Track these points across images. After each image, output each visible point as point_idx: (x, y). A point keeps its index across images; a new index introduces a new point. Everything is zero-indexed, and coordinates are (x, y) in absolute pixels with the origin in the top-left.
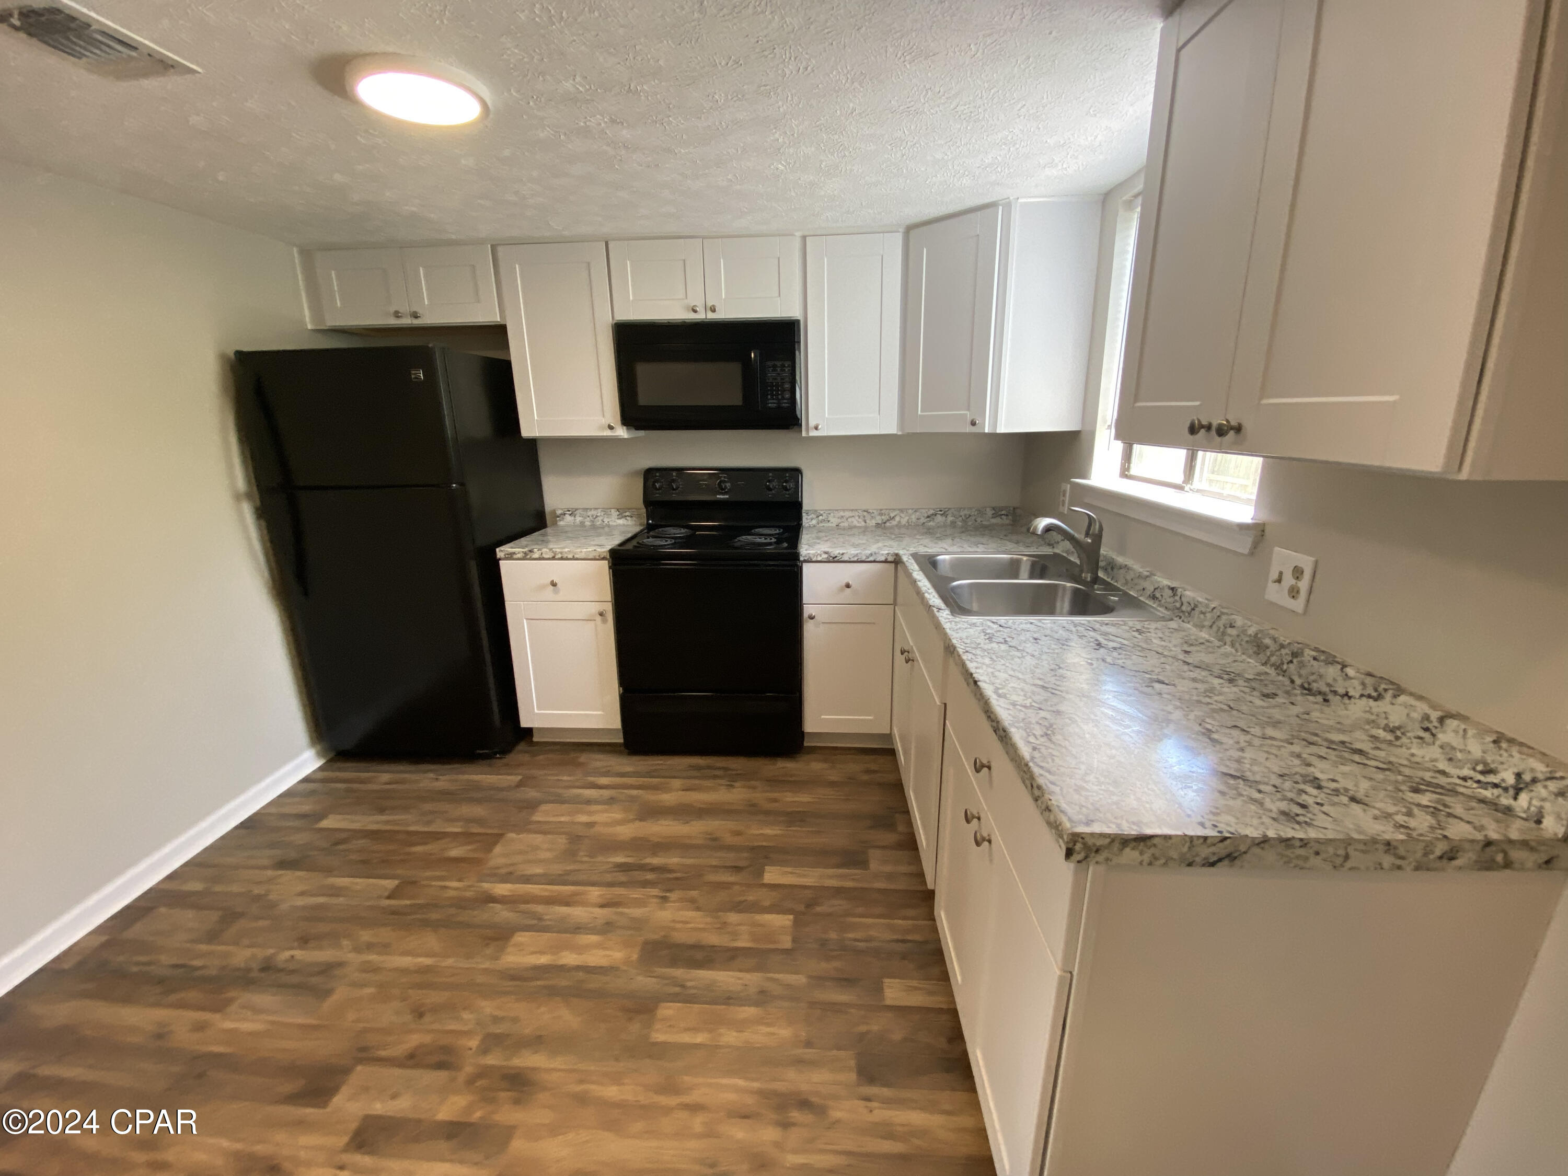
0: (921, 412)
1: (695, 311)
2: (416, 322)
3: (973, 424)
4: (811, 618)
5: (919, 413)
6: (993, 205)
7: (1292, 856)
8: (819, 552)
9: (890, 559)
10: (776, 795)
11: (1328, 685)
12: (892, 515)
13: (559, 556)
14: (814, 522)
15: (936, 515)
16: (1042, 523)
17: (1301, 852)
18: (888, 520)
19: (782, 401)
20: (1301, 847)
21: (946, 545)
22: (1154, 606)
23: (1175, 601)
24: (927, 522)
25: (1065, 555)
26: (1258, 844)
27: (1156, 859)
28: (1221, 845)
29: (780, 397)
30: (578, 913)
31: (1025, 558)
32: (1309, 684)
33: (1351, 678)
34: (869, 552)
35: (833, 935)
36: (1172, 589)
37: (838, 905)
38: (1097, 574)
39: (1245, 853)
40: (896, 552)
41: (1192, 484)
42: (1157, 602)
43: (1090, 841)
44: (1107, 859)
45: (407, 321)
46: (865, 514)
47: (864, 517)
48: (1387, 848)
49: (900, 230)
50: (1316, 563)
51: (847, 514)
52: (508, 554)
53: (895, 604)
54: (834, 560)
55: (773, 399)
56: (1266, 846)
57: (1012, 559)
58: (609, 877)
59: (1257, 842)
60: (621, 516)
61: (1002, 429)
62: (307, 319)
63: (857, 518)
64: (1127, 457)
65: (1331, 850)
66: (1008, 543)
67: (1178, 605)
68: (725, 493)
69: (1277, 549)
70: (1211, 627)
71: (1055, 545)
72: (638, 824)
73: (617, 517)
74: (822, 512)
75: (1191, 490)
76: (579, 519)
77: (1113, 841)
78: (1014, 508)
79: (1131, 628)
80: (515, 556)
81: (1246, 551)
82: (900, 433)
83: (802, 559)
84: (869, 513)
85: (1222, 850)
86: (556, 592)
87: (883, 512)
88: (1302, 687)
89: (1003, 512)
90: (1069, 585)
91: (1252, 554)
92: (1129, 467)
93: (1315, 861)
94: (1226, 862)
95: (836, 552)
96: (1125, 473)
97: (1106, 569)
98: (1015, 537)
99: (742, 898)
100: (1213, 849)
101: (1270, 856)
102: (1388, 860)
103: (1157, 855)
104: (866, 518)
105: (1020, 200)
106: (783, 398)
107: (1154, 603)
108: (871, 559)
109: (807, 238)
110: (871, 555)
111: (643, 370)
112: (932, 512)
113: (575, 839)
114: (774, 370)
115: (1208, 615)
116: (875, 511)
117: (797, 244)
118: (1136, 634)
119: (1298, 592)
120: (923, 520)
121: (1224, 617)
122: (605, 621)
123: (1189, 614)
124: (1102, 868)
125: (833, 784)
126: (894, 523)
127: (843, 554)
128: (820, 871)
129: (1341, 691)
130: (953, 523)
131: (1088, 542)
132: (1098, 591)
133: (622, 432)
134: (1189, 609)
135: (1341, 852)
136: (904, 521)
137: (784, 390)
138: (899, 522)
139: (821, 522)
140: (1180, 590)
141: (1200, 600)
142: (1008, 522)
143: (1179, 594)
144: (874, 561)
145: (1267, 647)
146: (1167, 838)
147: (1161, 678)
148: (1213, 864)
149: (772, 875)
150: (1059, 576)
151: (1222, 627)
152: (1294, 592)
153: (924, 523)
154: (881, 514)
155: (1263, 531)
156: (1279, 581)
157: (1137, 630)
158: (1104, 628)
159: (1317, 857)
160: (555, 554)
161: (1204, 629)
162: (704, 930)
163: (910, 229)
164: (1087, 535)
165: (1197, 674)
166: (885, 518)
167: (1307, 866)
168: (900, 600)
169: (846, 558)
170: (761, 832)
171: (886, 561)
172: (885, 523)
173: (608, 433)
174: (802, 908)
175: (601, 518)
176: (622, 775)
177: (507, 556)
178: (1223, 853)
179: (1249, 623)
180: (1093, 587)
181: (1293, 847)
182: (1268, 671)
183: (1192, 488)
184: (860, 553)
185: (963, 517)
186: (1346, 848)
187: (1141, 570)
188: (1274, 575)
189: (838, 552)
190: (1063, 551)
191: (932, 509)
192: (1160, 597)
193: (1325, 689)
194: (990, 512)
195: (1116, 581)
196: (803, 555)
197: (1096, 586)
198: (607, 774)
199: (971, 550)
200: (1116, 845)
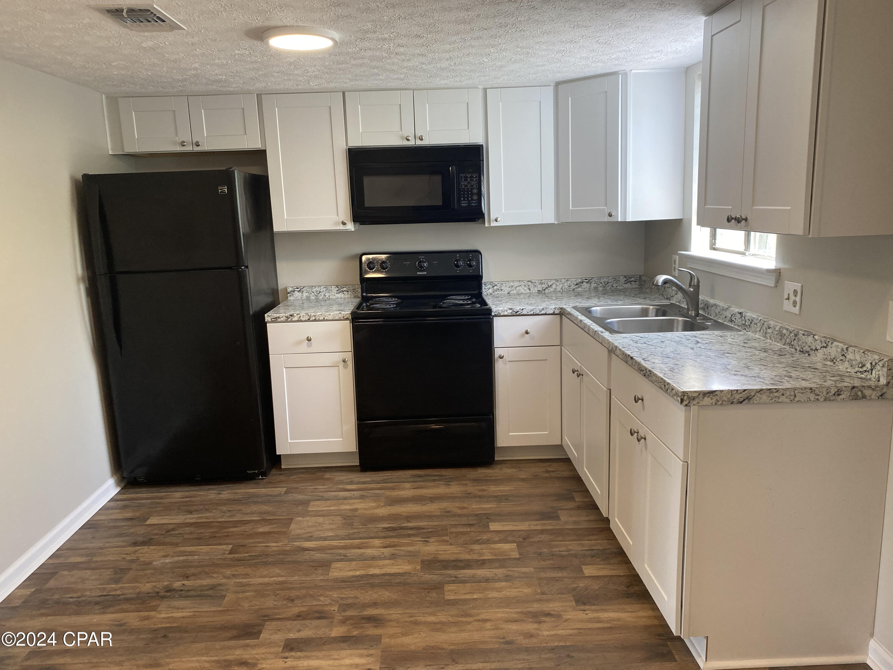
0: (572, 208)
1: (408, 140)
2: (196, 149)
3: (610, 215)
4: (501, 357)
5: (571, 208)
6: (615, 74)
7: (773, 396)
8: (505, 309)
9: (557, 312)
10: (484, 487)
11: (810, 347)
12: (550, 284)
13: (314, 318)
14: (490, 291)
15: (583, 282)
16: (661, 278)
17: (776, 394)
18: (547, 288)
19: (471, 202)
20: (776, 392)
21: (594, 301)
22: (732, 326)
23: (742, 320)
24: (576, 288)
25: (678, 304)
26: (759, 392)
27: (718, 401)
28: (744, 393)
29: (470, 199)
30: (369, 552)
31: (651, 307)
32: (802, 348)
33: (817, 340)
34: (542, 307)
35: (545, 550)
36: (740, 313)
37: (544, 537)
38: (698, 311)
39: (754, 396)
40: (561, 307)
41: (749, 251)
42: (733, 323)
43: (690, 395)
44: (698, 403)
45: (189, 148)
46: (530, 283)
47: (529, 286)
48: (811, 391)
49: (552, 85)
50: (802, 286)
51: (516, 284)
52: (274, 318)
53: (561, 345)
54: (516, 314)
55: (466, 200)
56: (762, 392)
57: (642, 308)
58: (383, 534)
59: (758, 391)
60: (339, 292)
61: (630, 218)
62: (109, 147)
63: (523, 287)
64: (713, 236)
65: (788, 393)
66: (638, 299)
67: (744, 322)
68: (424, 271)
69: (786, 282)
70: (760, 330)
71: (671, 298)
72: (388, 508)
73: (336, 292)
74: (496, 283)
75: (749, 254)
76: (305, 294)
77: (699, 394)
78: (640, 276)
79: (716, 335)
80: (279, 320)
81: (773, 285)
82: (556, 223)
83: (493, 314)
84: (532, 282)
85: (744, 395)
86: (309, 346)
87: (543, 281)
88: (800, 351)
89: (632, 279)
90: (680, 319)
91: (776, 286)
92: (715, 242)
93: (783, 399)
94: (746, 401)
95: (517, 308)
96: (713, 248)
97: (704, 309)
98: (642, 296)
99: (479, 538)
100: (740, 395)
101: (764, 398)
102: (812, 397)
103: (718, 399)
104: (530, 287)
105: (632, 72)
106: (472, 200)
107: (732, 324)
108: (543, 312)
109: (487, 90)
110: (543, 309)
111: (367, 181)
112: (580, 280)
113: (345, 517)
114: (466, 180)
115: (758, 324)
116: (537, 281)
117: (480, 94)
118: (719, 338)
119: (796, 303)
120: (573, 287)
121: (765, 323)
122: (346, 367)
123: (749, 326)
124: (696, 407)
125: (523, 480)
126: (551, 290)
127: (523, 309)
128: (527, 523)
129: (814, 348)
130: (596, 288)
131: (691, 291)
132: (699, 320)
133: (350, 226)
134: (749, 323)
135: (792, 393)
136: (559, 289)
137: (472, 194)
138: (555, 289)
139: (496, 291)
140: (744, 313)
141: (754, 316)
142: (637, 286)
143: (744, 315)
144: (546, 314)
145: (785, 335)
146: (722, 391)
147: (729, 352)
148: (741, 402)
149: (494, 526)
150: (675, 315)
151: (765, 329)
152: (795, 304)
153: (574, 289)
154: (541, 283)
155: (780, 273)
156: (788, 299)
157: (720, 336)
158: (702, 336)
159: (783, 396)
160: (310, 317)
161: (757, 333)
162: (459, 553)
163: (558, 84)
164: (690, 286)
165: (748, 350)
166: (544, 286)
167: (780, 401)
168: (565, 341)
169: (525, 312)
170: (481, 506)
171: (554, 314)
172: (545, 290)
173: (341, 227)
174: (521, 540)
175: (323, 293)
176: (364, 483)
177: (273, 320)
178: (745, 396)
179: (777, 324)
180: (696, 318)
181: (772, 392)
182: (785, 347)
183: (749, 253)
184: (535, 309)
185: (603, 284)
186: (794, 392)
187: (723, 305)
188: (786, 296)
189: (519, 308)
190: (676, 302)
191: (579, 278)
192: (734, 320)
193: (808, 349)
194: (622, 279)
195: (711, 316)
196: (494, 311)
197: (698, 318)
198: (351, 483)
199: (613, 303)
200: (701, 396)
